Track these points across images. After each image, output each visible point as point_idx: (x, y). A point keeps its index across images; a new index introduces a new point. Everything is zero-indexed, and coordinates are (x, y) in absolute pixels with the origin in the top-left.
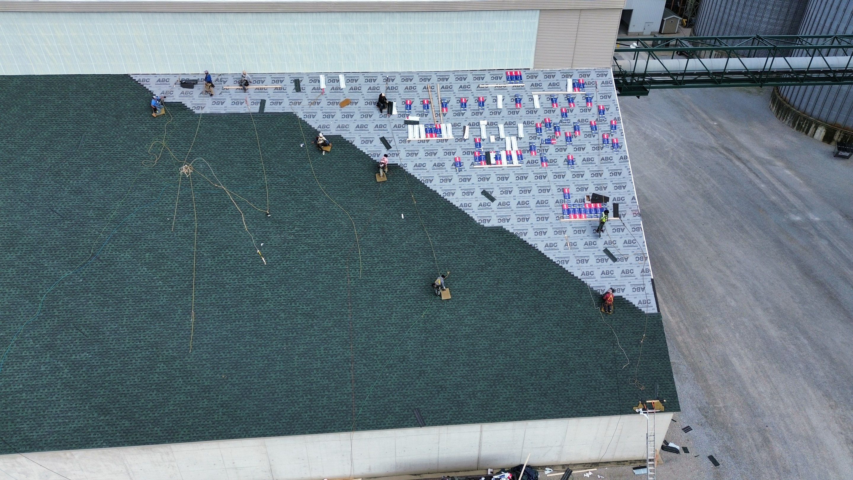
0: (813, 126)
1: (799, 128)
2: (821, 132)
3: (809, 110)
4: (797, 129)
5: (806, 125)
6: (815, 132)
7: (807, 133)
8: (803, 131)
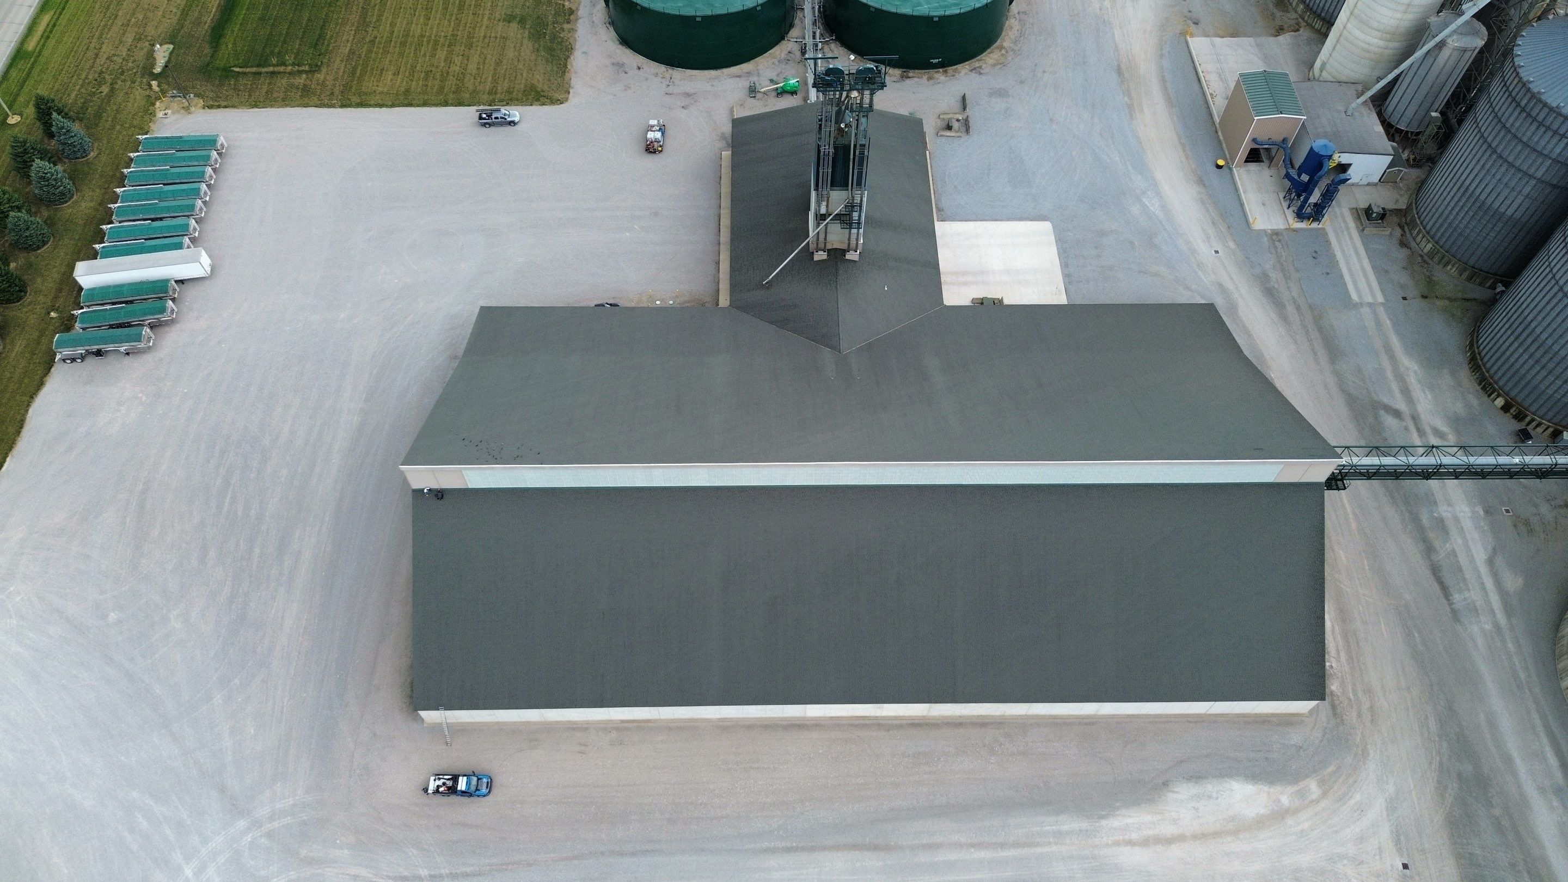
0: (1496, 393)
1: (1484, 389)
2: (1500, 402)
3: (1496, 378)
4: (1482, 389)
5: (1489, 390)
6: (1496, 399)
7: (1489, 396)
8: (1486, 393)
